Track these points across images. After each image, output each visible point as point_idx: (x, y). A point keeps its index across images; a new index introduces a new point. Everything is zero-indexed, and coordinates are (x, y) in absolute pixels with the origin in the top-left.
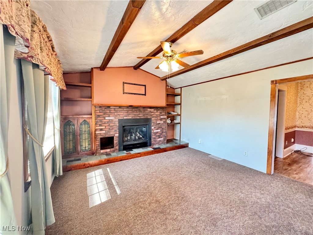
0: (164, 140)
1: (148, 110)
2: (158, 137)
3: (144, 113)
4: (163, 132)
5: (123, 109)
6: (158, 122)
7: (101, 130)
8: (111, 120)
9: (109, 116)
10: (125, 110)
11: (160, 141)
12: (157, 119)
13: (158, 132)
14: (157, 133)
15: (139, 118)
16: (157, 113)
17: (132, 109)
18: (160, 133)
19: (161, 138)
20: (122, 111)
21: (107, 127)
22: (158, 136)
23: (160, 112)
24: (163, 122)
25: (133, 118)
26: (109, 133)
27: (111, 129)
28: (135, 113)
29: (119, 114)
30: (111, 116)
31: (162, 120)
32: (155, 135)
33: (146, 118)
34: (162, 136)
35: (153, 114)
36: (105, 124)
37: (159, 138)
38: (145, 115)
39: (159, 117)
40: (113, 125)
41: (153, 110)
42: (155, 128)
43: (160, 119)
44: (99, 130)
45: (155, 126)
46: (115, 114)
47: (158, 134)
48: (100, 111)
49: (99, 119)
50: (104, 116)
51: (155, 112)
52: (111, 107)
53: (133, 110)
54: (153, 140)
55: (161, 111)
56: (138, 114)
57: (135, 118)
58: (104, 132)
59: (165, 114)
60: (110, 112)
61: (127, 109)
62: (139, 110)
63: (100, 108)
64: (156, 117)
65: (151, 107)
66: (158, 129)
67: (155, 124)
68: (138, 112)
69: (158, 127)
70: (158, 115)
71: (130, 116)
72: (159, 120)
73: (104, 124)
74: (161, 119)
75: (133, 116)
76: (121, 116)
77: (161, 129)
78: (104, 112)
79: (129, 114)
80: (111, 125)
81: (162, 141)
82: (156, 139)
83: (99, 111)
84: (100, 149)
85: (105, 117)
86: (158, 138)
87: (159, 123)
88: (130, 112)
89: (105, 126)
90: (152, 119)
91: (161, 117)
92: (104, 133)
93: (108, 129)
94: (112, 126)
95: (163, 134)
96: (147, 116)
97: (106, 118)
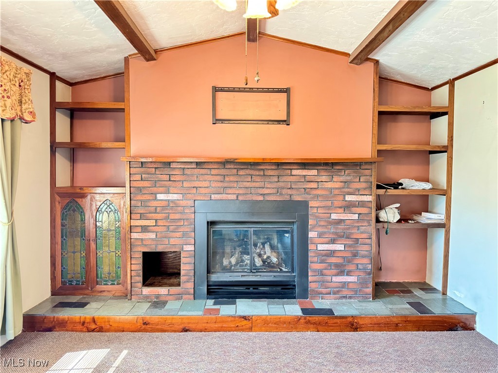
0: (363, 284)
1: (295, 172)
2: (334, 271)
3: (281, 184)
4: (355, 255)
5: (208, 171)
6: (334, 216)
7: (145, 229)
8: (173, 201)
9: (168, 192)
10: (214, 172)
11: (344, 285)
12: (329, 203)
13: (334, 251)
14: (332, 253)
15: (261, 198)
16: (329, 185)
17: (238, 170)
18: (344, 258)
19: (347, 275)
20: (206, 177)
21: (160, 223)
22: (337, 266)
23: (342, 179)
24: (356, 217)
25: (240, 198)
26: (166, 241)
27: (171, 228)
28: (248, 184)
29: (196, 184)
30: (172, 190)
31: (354, 209)
32: (322, 262)
33: (287, 198)
34: (351, 267)
35: (314, 185)
36: (156, 213)
37: (341, 273)
38: (284, 191)
39: (341, 198)
40: (177, 216)
41: (315, 172)
42: (320, 235)
43: (344, 203)
44: (139, 229)
45: (320, 230)
46: (186, 184)
47: (333, 260)
48: (143, 176)
49: (139, 197)
50: (154, 190)
51: (324, 178)
52: (173, 165)
53: (241, 172)
54: (315, 278)
55: (349, 175)
56: (257, 185)
57: (249, 197)
58: (152, 236)
59: (365, 189)
60: (170, 180)
61: (223, 172)
62: (262, 173)
63: (142, 167)
64: (325, 198)
65: (305, 164)
66: (333, 241)
67: (322, 223)
68: (258, 179)
69: (336, 233)
70: (337, 192)
71: (230, 191)
72: (341, 210)
73: (153, 215)
74: (349, 207)
75: (241, 191)
76: (203, 191)
77: (349, 242)
78: (154, 177)
79: (226, 185)
80: (172, 216)
81: (351, 286)
82: (329, 278)
83: (138, 177)
84: (140, 285)
85: (156, 194)
86: (337, 275)
87: (340, 221)
88: (232, 178)
89: (156, 220)
90: (311, 204)
91: (349, 198)
92: (152, 240)
93: (164, 229)
94: (174, 220)
95: (356, 262)
96: (290, 192)
97: (160, 197)
